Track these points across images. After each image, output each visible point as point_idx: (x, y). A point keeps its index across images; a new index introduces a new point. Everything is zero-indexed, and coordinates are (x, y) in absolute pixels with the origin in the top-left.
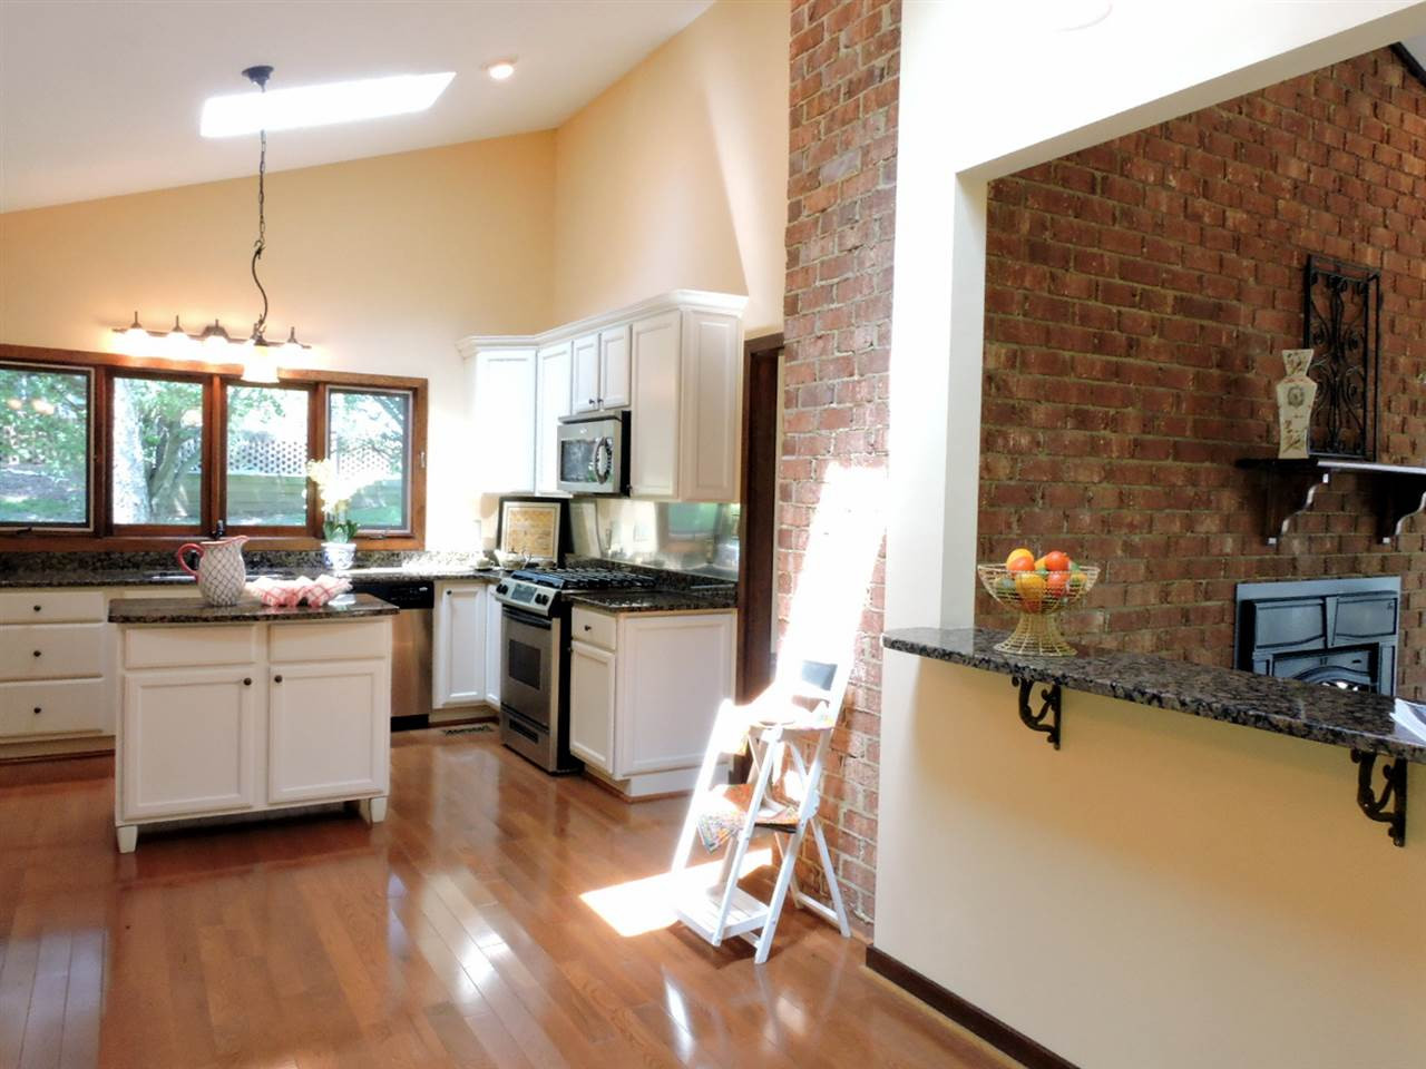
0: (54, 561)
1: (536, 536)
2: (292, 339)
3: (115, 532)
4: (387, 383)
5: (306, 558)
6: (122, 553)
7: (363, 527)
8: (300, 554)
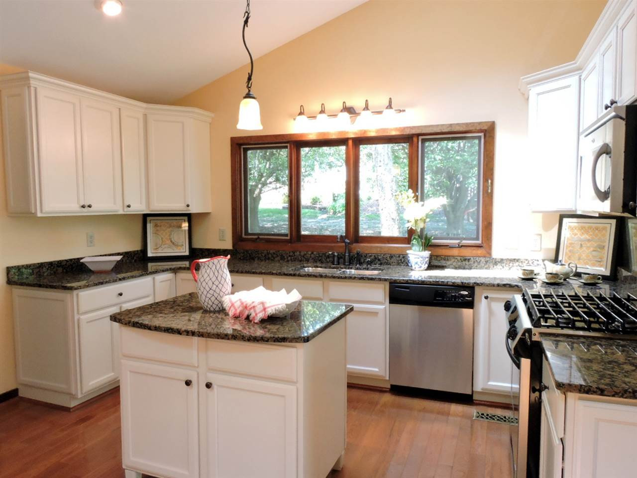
0: (270, 256)
1: (592, 249)
2: (390, 106)
3: (302, 239)
4: (461, 129)
5: (403, 260)
6: (300, 252)
7: (435, 239)
8: (399, 256)
